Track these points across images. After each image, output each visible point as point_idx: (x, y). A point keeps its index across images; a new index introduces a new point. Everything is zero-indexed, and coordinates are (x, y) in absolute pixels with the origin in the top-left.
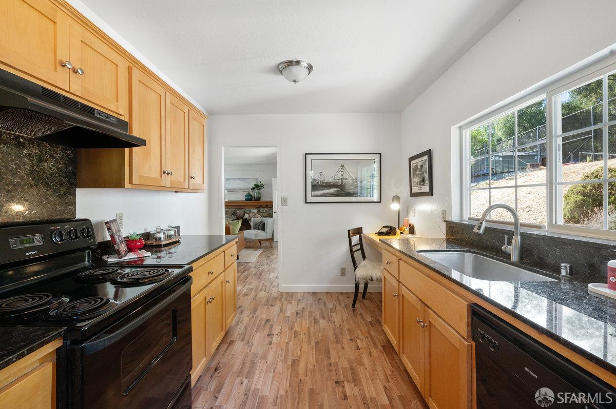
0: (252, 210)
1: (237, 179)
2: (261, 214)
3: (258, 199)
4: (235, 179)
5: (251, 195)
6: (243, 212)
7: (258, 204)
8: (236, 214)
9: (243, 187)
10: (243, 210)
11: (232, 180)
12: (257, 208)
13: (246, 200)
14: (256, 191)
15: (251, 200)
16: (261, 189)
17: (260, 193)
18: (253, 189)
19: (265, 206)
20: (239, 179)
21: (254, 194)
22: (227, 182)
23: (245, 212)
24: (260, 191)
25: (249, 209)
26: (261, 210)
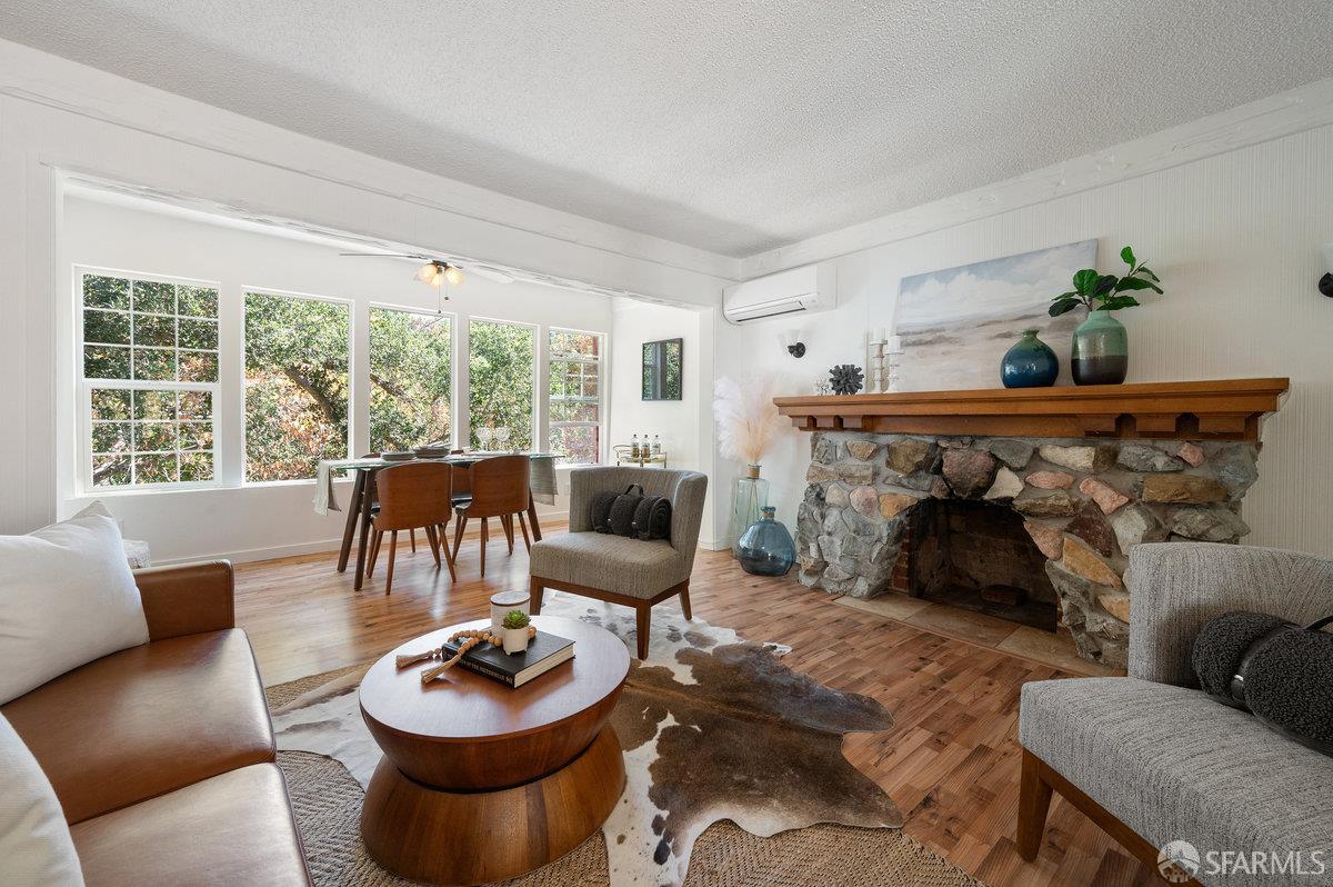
0: (1052, 452)
1: (958, 270)
2: (1129, 479)
3: (1111, 371)
4: (945, 275)
5: (1049, 354)
6: (980, 461)
7: (1096, 407)
8: (938, 470)
9: (996, 310)
10: (983, 446)
11: (931, 284)
12: (1088, 437)
13: (1010, 382)
14: (1090, 318)
15: (1048, 378)
16: (1130, 302)
17: (1119, 334)
18: (1064, 306)
19: (1170, 426)
20: (973, 268)
21: (1074, 341)
22: (908, 297)
23: (999, 463)
24: (1124, 316)
25: (1030, 443)
26: (1130, 451)
